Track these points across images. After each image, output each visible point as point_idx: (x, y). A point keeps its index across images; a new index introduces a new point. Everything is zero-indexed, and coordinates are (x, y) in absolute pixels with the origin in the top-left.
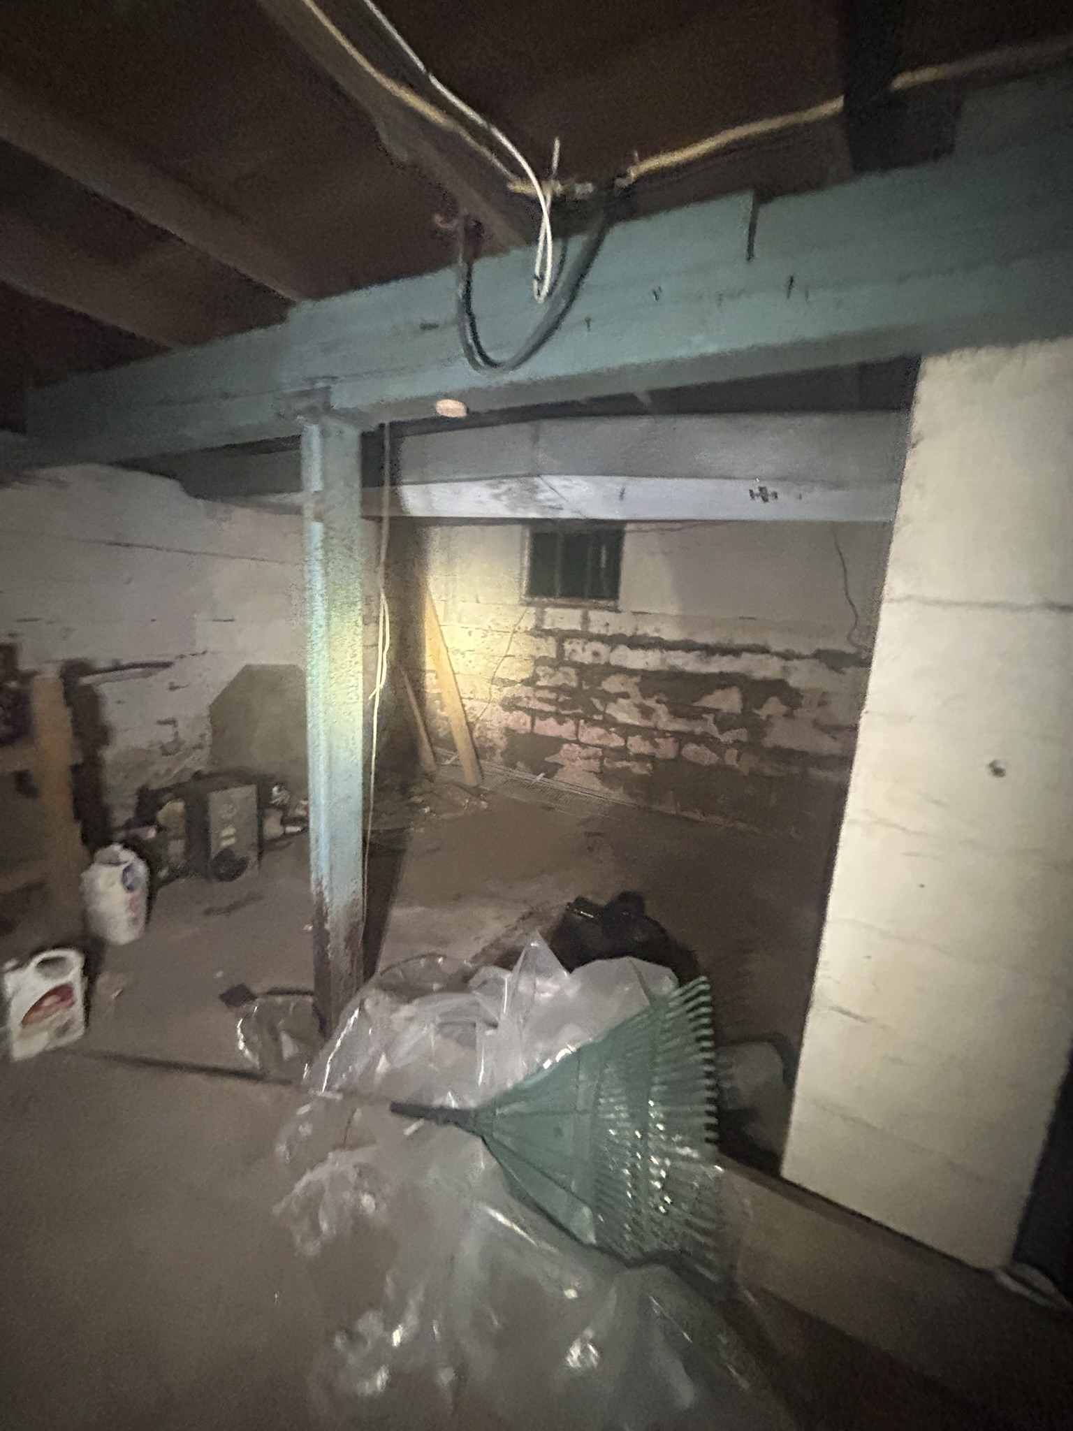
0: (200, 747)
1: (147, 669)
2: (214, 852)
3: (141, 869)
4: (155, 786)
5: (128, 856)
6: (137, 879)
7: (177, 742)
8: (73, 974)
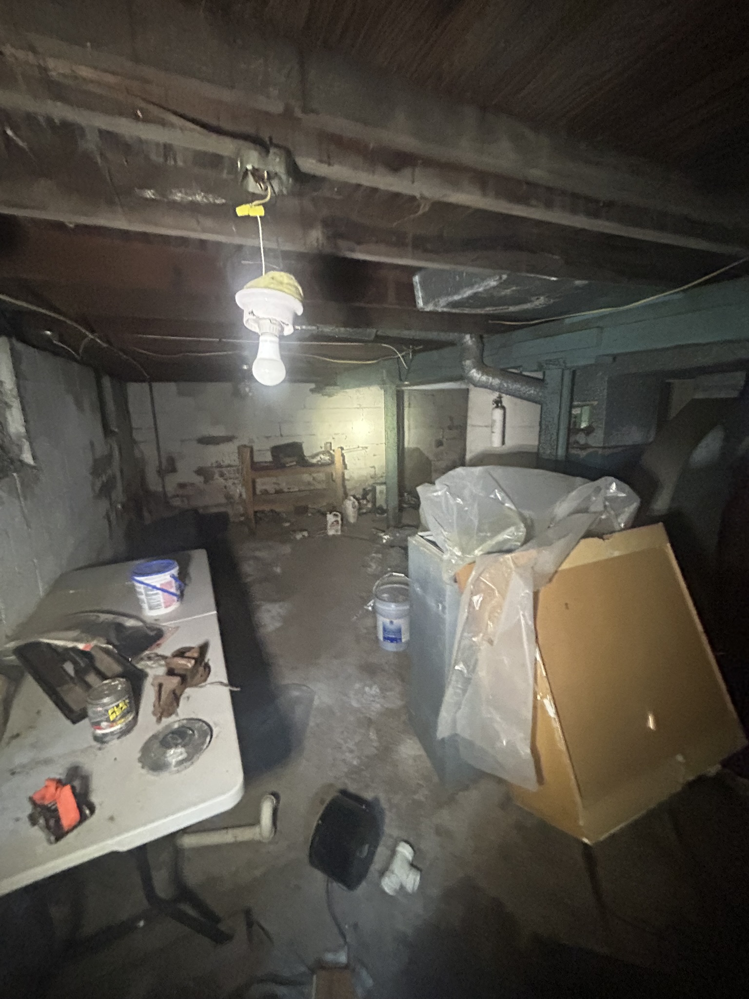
2: (377, 505)
3: (356, 503)
5: (354, 500)
6: (356, 507)
8: (339, 519)
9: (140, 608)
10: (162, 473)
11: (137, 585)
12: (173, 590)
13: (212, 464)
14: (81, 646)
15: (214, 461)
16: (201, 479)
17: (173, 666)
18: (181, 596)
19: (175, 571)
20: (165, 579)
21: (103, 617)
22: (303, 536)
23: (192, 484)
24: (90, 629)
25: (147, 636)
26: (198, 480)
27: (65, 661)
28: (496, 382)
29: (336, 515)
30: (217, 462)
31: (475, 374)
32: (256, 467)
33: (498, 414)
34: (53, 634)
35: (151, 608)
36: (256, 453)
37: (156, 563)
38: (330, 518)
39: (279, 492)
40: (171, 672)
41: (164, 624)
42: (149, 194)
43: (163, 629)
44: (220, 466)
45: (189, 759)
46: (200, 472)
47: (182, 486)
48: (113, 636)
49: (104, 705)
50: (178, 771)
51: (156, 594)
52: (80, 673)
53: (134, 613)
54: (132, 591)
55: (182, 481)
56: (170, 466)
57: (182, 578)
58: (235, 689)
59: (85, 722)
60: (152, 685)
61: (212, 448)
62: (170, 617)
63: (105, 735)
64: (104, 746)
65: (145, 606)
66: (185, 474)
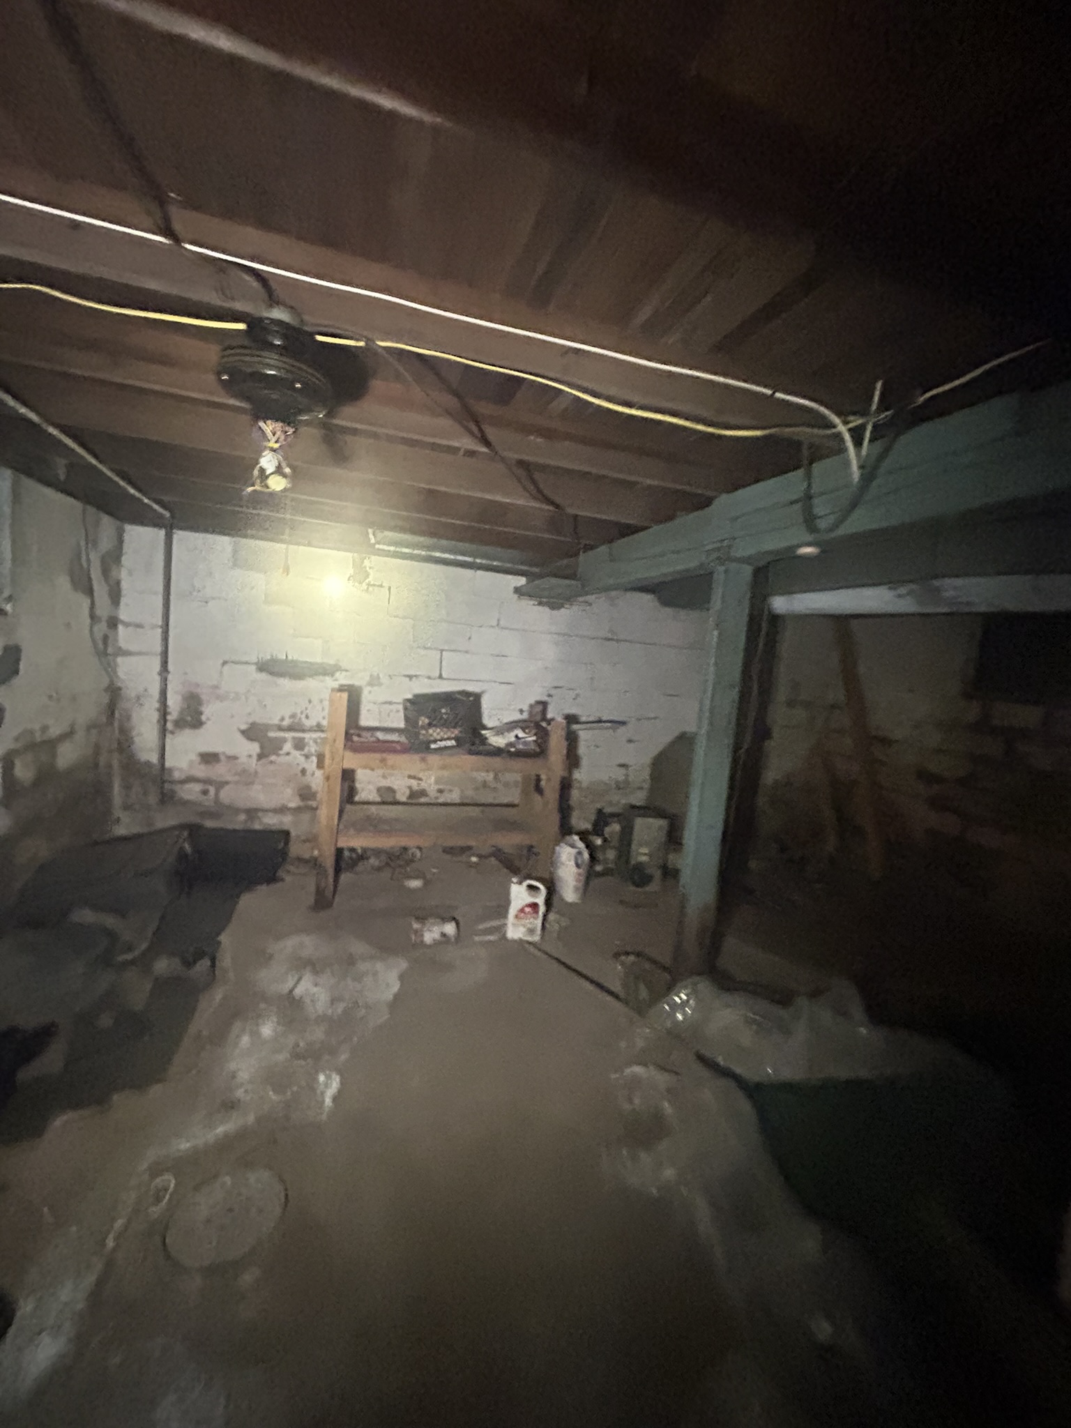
0: (641, 788)
1: (614, 725)
2: (633, 862)
3: (586, 855)
4: (608, 810)
5: (581, 845)
6: (583, 861)
7: (627, 782)
8: (540, 900)
13: (282, 719)
15: (287, 714)
16: (255, 748)
22: (443, 935)
23: (232, 758)
26: (247, 750)
29: (533, 889)
30: (293, 716)
36: (364, 707)
38: (517, 895)
44: (297, 727)
46: (253, 732)
47: (209, 758)
55: (210, 748)
56: (187, 714)
61: (285, 685)
66: (220, 734)
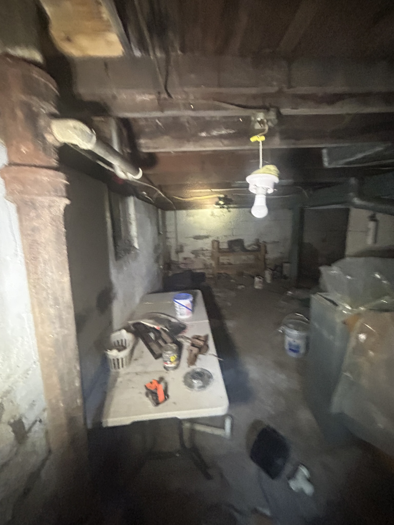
5: (270, 270)
8: (261, 280)
9: (176, 314)
10: (177, 252)
11: (176, 303)
12: (190, 308)
13: (199, 249)
14: (156, 327)
16: (194, 256)
17: (194, 343)
18: (193, 311)
19: (191, 299)
20: (187, 302)
21: (163, 316)
22: (242, 288)
23: (190, 258)
24: (158, 320)
25: (180, 327)
26: (192, 256)
27: (150, 332)
28: (371, 205)
29: (260, 278)
30: (201, 248)
31: (357, 201)
32: (220, 251)
33: (371, 225)
34: (144, 320)
35: (181, 315)
36: (220, 244)
37: (184, 295)
38: (257, 279)
39: (230, 264)
40: (193, 345)
41: (186, 323)
42: (204, 134)
43: (187, 325)
44: (203, 250)
45: (203, 387)
46: (193, 252)
47: (185, 259)
48: (167, 325)
49: (168, 354)
50: (199, 391)
51: (183, 309)
52: (157, 338)
53: (173, 316)
54: (173, 305)
55: (186, 256)
56: (180, 250)
57: (194, 302)
58: (221, 359)
59: (160, 360)
60: (187, 350)
61: (200, 241)
62: (188, 320)
63: (168, 367)
64: (168, 372)
65: (178, 313)
66: (187, 253)
